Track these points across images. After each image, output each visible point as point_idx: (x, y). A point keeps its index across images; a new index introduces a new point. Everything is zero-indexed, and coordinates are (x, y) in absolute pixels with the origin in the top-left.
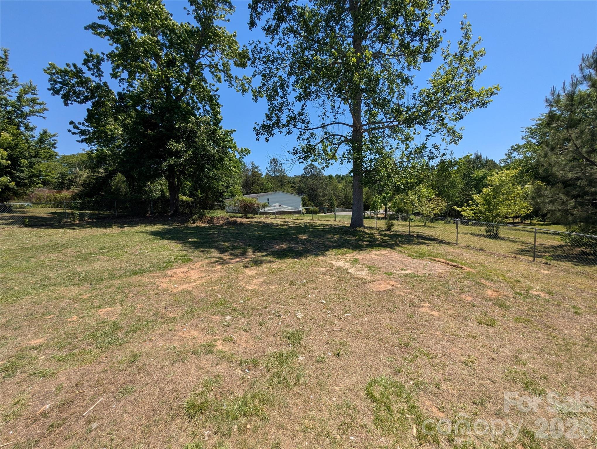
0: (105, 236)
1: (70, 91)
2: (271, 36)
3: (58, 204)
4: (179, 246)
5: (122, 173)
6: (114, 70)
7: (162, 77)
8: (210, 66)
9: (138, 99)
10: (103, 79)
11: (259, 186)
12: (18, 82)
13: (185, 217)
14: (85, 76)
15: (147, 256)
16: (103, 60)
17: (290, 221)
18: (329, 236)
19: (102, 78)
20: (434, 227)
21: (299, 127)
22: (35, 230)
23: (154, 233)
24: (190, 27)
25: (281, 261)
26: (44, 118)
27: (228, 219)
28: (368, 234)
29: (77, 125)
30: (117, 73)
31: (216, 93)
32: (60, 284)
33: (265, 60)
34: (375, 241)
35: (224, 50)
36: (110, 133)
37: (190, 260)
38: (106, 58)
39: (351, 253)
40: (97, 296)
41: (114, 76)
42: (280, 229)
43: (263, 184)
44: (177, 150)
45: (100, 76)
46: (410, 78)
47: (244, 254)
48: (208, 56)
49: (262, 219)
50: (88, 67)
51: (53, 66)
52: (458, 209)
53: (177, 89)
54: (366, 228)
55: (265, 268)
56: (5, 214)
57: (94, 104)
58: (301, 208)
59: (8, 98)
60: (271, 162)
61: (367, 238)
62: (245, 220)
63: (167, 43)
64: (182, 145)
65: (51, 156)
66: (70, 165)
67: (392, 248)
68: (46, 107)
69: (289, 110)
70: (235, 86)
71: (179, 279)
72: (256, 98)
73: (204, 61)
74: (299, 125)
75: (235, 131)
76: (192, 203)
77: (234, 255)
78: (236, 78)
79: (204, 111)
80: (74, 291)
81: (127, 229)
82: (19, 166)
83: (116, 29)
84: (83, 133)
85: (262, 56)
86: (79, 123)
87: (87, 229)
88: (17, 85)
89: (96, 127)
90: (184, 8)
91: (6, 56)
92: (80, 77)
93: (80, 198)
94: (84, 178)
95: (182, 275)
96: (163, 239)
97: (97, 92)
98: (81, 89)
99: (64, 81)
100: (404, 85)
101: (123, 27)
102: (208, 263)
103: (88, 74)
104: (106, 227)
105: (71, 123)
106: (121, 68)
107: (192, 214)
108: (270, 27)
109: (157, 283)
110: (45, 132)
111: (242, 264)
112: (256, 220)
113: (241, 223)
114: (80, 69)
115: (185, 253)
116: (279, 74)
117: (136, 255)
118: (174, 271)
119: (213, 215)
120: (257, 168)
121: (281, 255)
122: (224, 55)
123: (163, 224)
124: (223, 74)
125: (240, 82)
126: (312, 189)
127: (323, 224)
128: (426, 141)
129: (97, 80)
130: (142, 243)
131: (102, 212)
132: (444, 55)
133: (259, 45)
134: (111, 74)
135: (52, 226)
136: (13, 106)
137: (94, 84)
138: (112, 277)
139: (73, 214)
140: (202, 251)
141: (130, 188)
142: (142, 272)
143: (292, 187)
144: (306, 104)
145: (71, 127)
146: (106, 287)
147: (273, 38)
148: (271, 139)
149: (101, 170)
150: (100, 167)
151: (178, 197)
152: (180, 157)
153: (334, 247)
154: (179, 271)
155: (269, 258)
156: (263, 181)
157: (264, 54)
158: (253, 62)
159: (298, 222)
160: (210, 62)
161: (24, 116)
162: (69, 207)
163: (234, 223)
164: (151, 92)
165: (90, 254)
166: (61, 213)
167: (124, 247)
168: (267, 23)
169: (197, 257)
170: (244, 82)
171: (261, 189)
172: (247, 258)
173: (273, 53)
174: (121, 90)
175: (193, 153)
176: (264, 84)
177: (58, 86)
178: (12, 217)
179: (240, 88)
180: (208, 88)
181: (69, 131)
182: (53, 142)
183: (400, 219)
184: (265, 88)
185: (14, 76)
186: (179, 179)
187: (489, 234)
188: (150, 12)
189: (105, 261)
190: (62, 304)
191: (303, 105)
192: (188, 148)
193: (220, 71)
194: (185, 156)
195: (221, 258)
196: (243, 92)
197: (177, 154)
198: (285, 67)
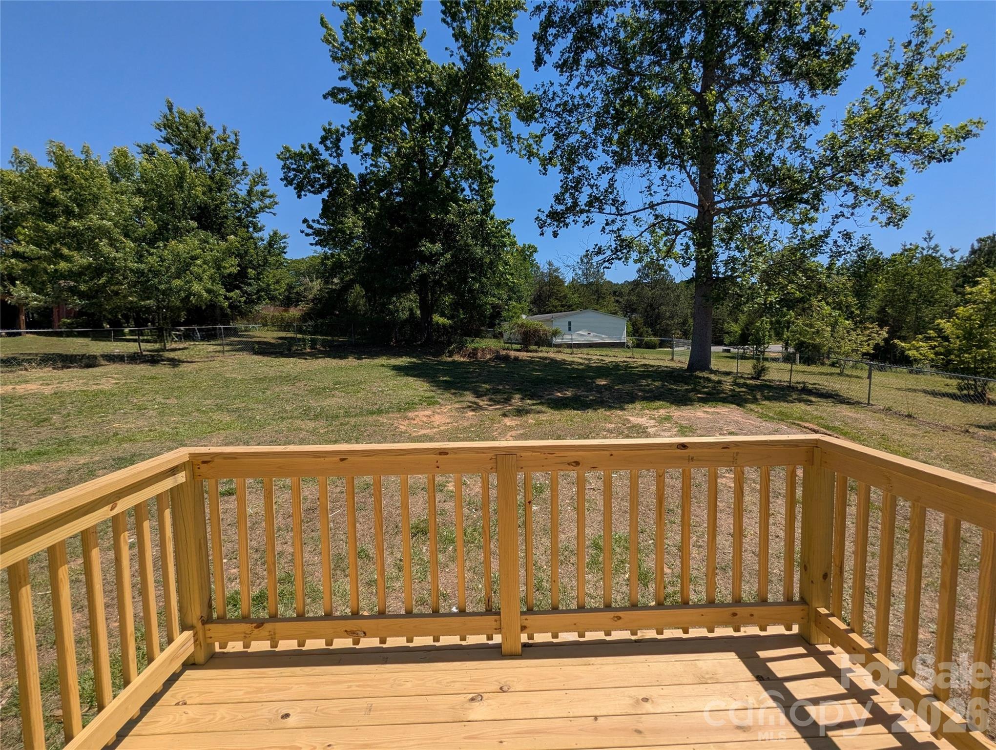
0: (340, 369)
1: (304, 178)
2: (568, 74)
3: (285, 326)
4: (426, 385)
5: (363, 285)
6: (355, 142)
7: (414, 149)
8: (482, 124)
9: (384, 183)
10: (343, 160)
11: (559, 300)
12: (249, 171)
13: (439, 348)
14: (322, 157)
15: (386, 395)
16: (343, 135)
17: (595, 357)
18: (644, 382)
19: (341, 158)
20: (857, 377)
21: (607, 210)
22: (266, 359)
23: (396, 368)
24: (456, 68)
25: (557, 412)
26: (274, 214)
27: (498, 352)
28: (714, 382)
29: (311, 223)
30: (359, 146)
31: (489, 163)
32: (297, 418)
33: (559, 110)
34: (718, 394)
35: (501, 98)
36: (348, 232)
37: (437, 403)
38: (346, 131)
39: (668, 408)
40: (333, 431)
41: (355, 150)
42: (573, 368)
43: (565, 297)
44: (431, 253)
45: (339, 155)
46: (814, 111)
47: (507, 401)
48: (478, 109)
49: (551, 354)
50: (325, 146)
51: (287, 149)
52: (903, 344)
53: (435, 163)
54: (715, 372)
55: (531, 419)
56: (232, 339)
57: (330, 194)
58: (624, 339)
59: (239, 192)
60: (582, 260)
61: (707, 387)
62: (523, 355)
63: (422, 101)
64: (438, 247)
65: (279, 265)
66: (298, 274)
67: (738, 405)
68: (276, 200)
69: (592, 187)
70: (517, 149)
71: (421, 423)
72: (544, 169)
73: (473, 116)
74: (608, 209)
75: (512, 221)
76: (451, 326)
77: (494, 401)
78: (519, 137)
79: (471, 191)
80: (311, 425)
81: (366, 361)
82: (247, 277)
83: (359, 91)
84: (318, 233)
85: (554, 104)
86: (314, 221)
87: (320, 360)
88: (247, 175)
89: (332, 225)
90: (446, 49)
91: (237, 140)
92: (316, 160)
93: (311, 319)
94: (315, 291)
95: (425, 419)
96: (408, 375)
97: (334, 177)
98: (317, 175)
99: (298, 166)
100: (803, 124)
101: (369, 88)
102: (458, 408)
103: (325, 155)
104: (341, 358)
105: (305, 221)
106: (364, 139)
107: (450, 343)
108: (565, 61)
109: (396, 425)
110: (275, 233)
111: (500, 412)
112: (540, 354)
113: (516, 359)
114: (317, 150)
115: (433, 394)
116: (580, 129)
117: (375, 393)
118: (416, 413)
119: (476, 345)
120: (557, 270)
121: (559, 405)
122: (502, 106)
123: (410, 356)
124: (499, 133)
125: (525, 142)
126: (651, 306)
127: (646, 365)
128: (833, 224)
129: (334, 161)
130: (382, 379)
131: (336, 338)
132: (877, 67)
133: (551, 89)
134: (351, 149)
135: (282, 355)
136: (243, 203)
137: (331, 167)
138: (347, 414)
139: (304, 340)
140: (452, 394)
141: (370, 305)
142: (380, 412)
143: (617, 301)
144: (616, 178)
145: (304, 227)
146: (341, 424)
147: (571, 76)
148: (562, 231)
149: (336, 280)
150: (335, 277)
151: (432, 318)
152: (435, 263)
153: (644, 399)
154: (422, 414)
155: (540, 408)
156: (567, 291)
157: (558, 101)
158: (542, 115)
159: (607, 360)
160: (482, 118)
161: (253, 213)
162: (300, 331)
163: (506, 358)
164: (400, 172)
165: (324, 388)
166: (291, 338)
167: (361, 383)
168: (562, 56)
169: (446, 399)
170: (531, 141)
171: (563, 306)
172: (510, 405)
173: (573, 97)
174: (363, 171)
175: (452, 257)
176: (558, 146)
177: (291, 174)
178: (240, 342)
179: (525, 152)
180: (478, 157)
181: (302, 232)
182: (283, 245)
183: (798, 360)
184: (559, 152)
185: (244, 164)
186: (434, 293)
187: (965, 392)
188: (402, 63)
189: (341, 397)
190: (301, 436)
191: (611, 179)
192: (446, 251)
193: (495, 129)
194: (442, 261)
195: (475, 403)
196: (528, 158)
197: (431, 259)
198: (590, 117)
